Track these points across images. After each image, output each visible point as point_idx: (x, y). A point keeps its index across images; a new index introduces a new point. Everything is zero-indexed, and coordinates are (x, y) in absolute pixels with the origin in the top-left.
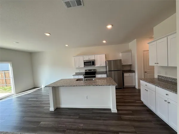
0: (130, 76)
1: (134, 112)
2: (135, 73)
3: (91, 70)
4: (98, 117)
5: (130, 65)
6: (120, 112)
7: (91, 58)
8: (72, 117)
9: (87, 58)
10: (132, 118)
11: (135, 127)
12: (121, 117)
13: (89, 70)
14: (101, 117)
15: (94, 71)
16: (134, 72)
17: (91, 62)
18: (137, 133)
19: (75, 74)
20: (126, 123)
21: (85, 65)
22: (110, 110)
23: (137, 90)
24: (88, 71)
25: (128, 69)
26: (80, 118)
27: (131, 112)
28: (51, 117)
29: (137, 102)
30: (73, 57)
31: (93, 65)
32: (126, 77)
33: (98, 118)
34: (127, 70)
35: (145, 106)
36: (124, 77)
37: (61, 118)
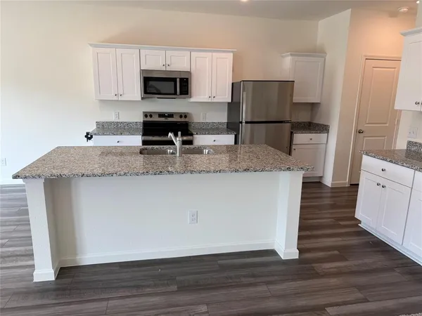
0: (311, 142)
1: (343, 253)
2: (328, 132)
3: (171, 115)
4: (245, 276)
5: (313, 106)
6: (308, 255)
7: (177, 62)
8: (148, 290)
9: (158, 61)
10: (346, 266)
11: (360, 288)
12: (314, 270)
13: (161, 115)
14: (254, 276)
15: (183, 120)
16: (324, 129)
17: (174, 80)
18: (368, 301)
19: (95, 127)
20: (333, 281)
21: (146, 92)
22: (272, 253)
23: (329, 191)
24: (156, 119)
25: (303, 117)
26: (183, 288)
27: (336, 252)
28: (54, 302)
29: (341, 223)
30: (91, 48)
31: (181, 94)
32: (300, 146)
33: (245, 280)
34: (300, 123)
35: (365, 233)
36: (293, 147)
37: (108, 299)
